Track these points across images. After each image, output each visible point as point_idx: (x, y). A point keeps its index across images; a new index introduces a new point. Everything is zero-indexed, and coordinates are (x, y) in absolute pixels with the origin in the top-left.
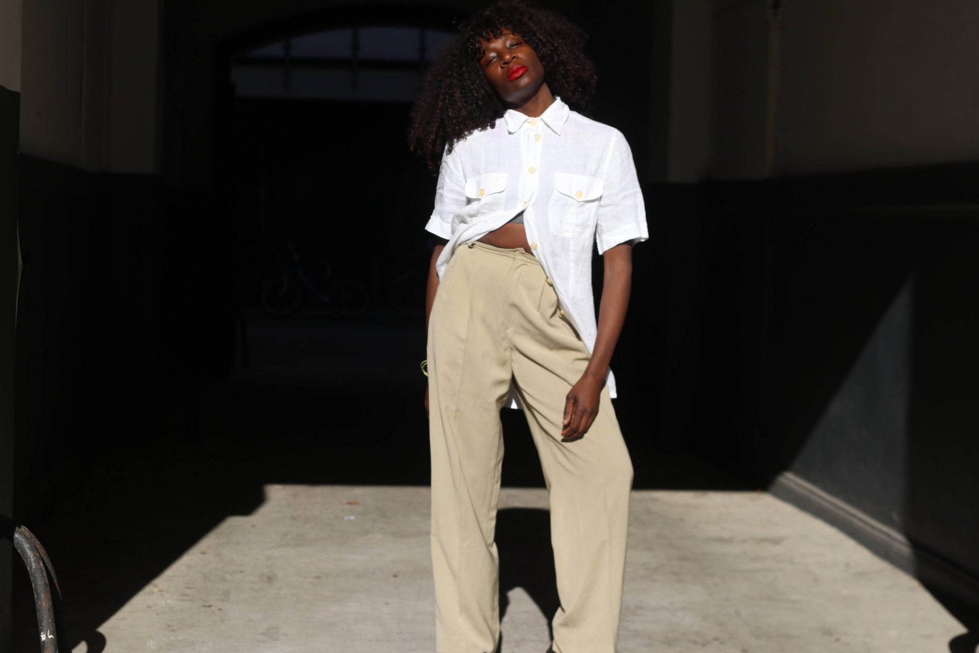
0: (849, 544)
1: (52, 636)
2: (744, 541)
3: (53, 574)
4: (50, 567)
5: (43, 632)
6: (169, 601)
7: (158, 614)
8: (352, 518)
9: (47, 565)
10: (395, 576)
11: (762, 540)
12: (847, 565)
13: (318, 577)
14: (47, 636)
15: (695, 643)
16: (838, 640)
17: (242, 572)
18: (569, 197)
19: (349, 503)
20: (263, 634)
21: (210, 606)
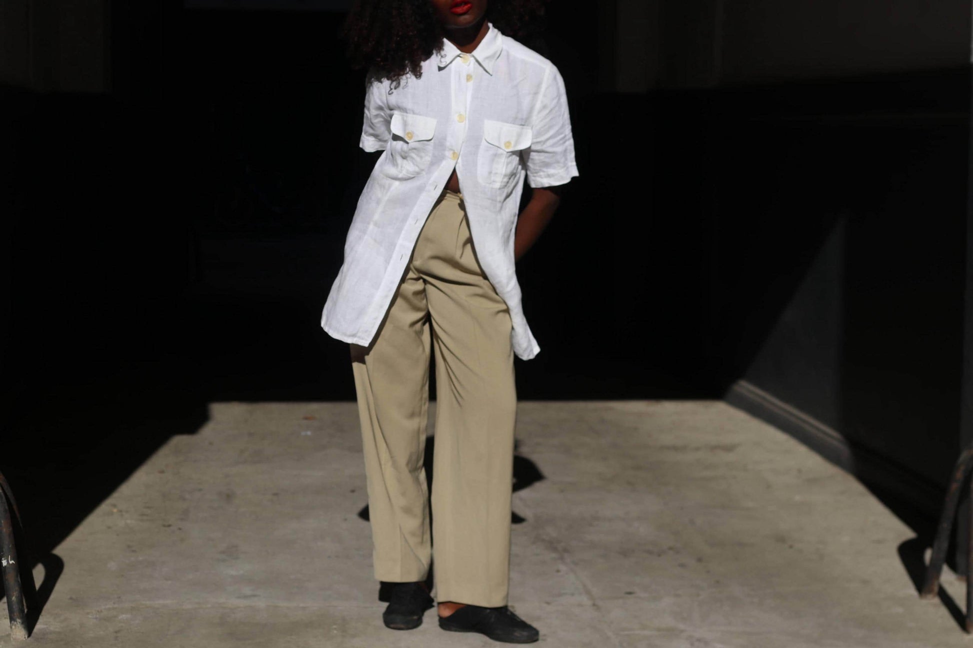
0: (802, 450)
1: (13, 562)
2: (697, 449)
3: (13, 501)
4: (9, 494)
5: (4, 557)
6: (129, 521)
7: (118, 535)
8: (309, 433)
9: (7, 491)
10: (353, 491)
11: (714, 448)
12: (799, 471)
13: (276, 494)
14: (8, 561)
15: (650, 552)
16: (791, 547)
17: (200, 490)
18: (498, 147)
19: (306, 418)
20: (223, 552)
21: (169, 526)
